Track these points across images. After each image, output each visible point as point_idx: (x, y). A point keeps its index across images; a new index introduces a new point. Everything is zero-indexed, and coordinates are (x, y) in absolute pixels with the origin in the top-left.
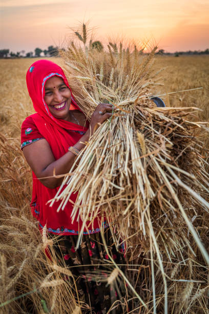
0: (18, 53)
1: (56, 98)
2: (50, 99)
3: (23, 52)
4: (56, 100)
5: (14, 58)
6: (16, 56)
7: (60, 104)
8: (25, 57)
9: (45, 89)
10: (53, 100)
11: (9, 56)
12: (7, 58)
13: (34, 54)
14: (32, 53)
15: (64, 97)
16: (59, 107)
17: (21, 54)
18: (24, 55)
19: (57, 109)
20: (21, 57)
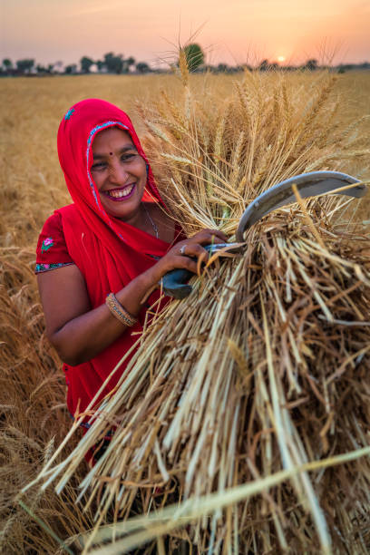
0: (51, 67)
1: (114, 177)
2: (101, 177)
3: (60, 64)
4: (113, 180)
5: (44, 76)
6: (46, 72)
7: (121, 189)
8: (62, 74)
9: (94, 156)
10: (108, 180)
11: (34, 71)
12: (30, 75)
13: (79, 68)
14: (75, 66)
15: (131, 174)
16: (121, 194)
17: (56, 68)
18: (62, 70)
19: (115, 199)
20: (56, 73)
